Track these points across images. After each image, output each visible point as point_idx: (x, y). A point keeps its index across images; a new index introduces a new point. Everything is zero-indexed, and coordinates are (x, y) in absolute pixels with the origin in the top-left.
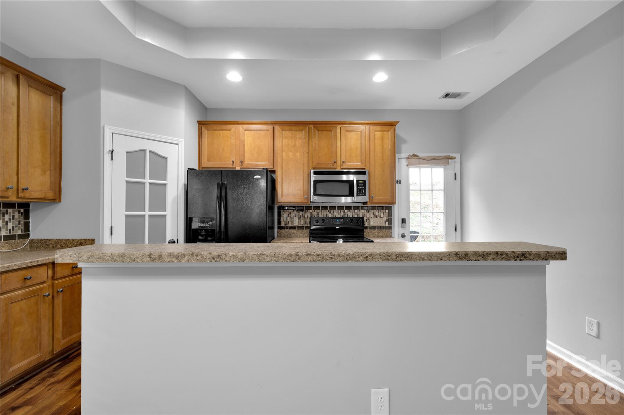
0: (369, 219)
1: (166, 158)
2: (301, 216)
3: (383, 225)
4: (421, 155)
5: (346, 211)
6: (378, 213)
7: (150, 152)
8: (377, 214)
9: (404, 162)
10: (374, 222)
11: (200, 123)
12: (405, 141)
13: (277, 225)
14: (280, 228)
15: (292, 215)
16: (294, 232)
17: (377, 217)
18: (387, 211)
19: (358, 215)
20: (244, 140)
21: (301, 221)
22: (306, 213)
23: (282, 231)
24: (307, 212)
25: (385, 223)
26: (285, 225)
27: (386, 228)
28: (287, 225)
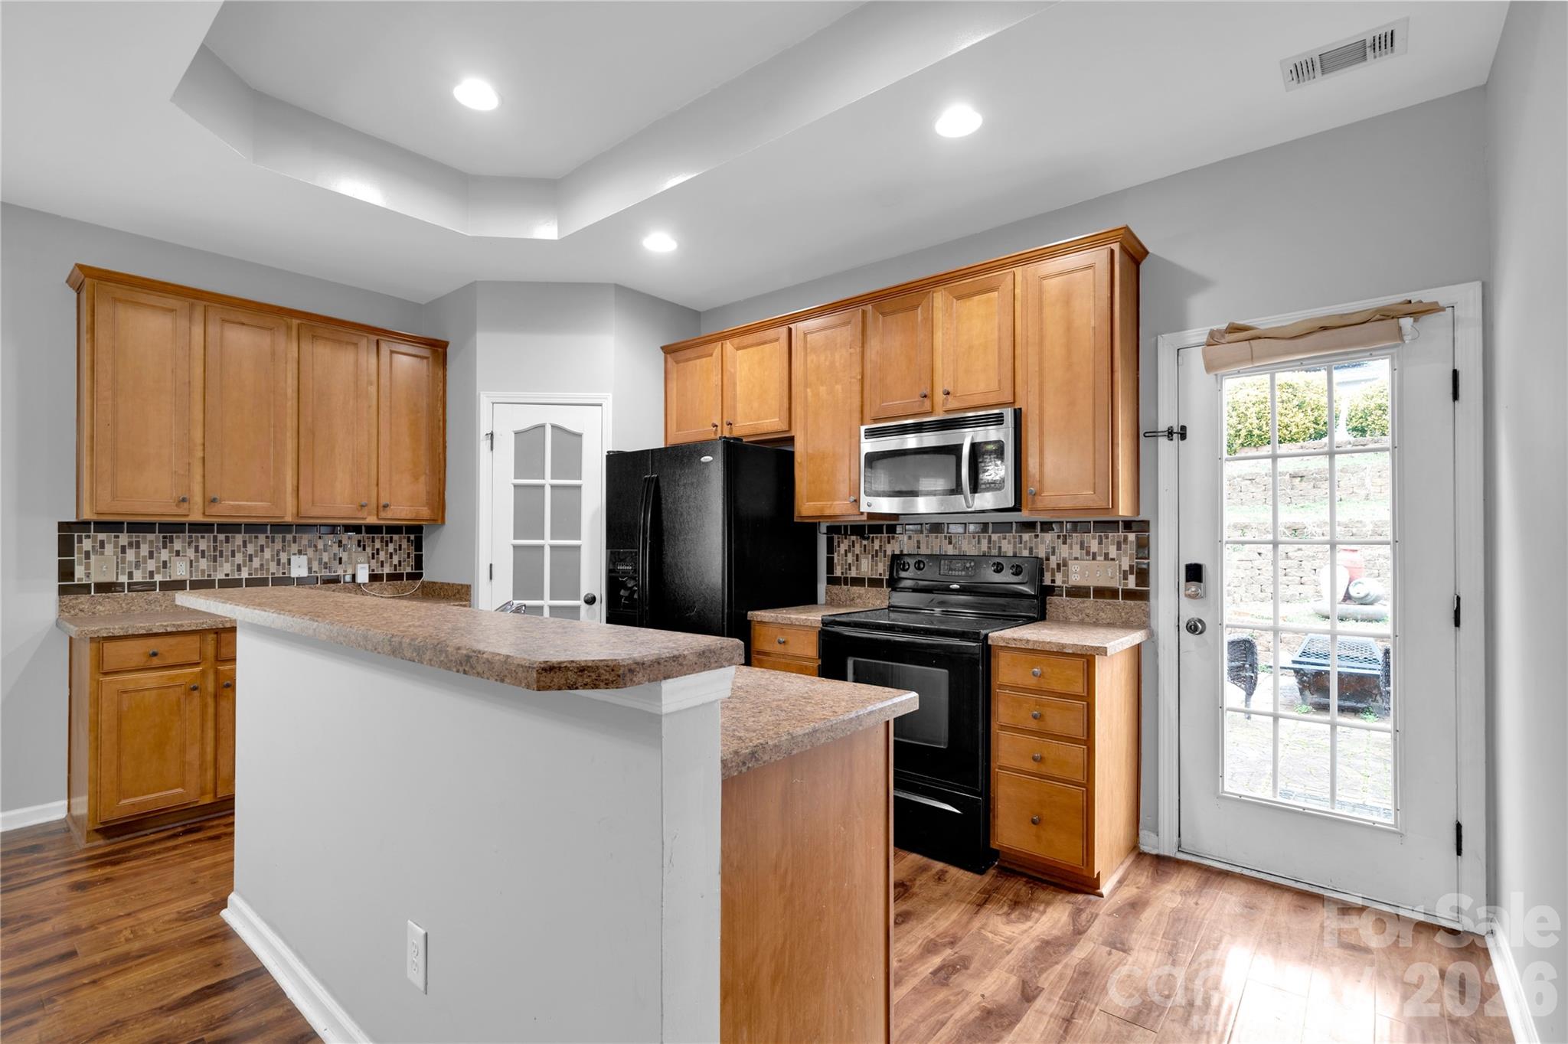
0: (1065, 565)
1: (580, 435)
2: (877, 551)
3: (1116, 583)
4: (1264, 322)
5: (995, 537)
6: (1100, 543)
7: (553, 427)
8: (1094, 546)
9: (1196, 359)
10: (1082, 574)
11: (668, 350)
12: (1200, 283)
13: (825, 572)
14: (832, 581)
15: (857, 549)
16: (861, 592)
17: (1094, 559)
18: (1132, 537)
19: (1031, 550)
20: (735, 372)
21: (877, 565)
22: (889, 543)
23: (835, 589)
24: (892, 541)
25: (1125, 578)
26: (842, 573)
27: (1129, 595)
28: (846, 573)
